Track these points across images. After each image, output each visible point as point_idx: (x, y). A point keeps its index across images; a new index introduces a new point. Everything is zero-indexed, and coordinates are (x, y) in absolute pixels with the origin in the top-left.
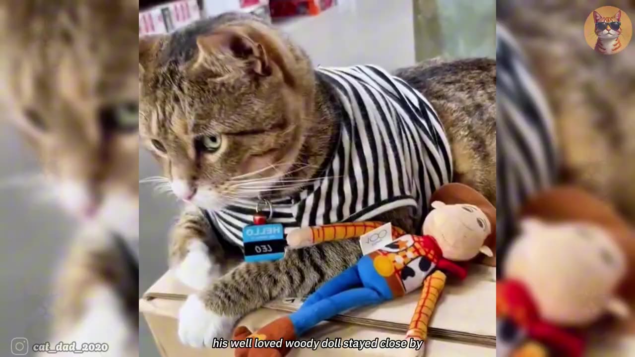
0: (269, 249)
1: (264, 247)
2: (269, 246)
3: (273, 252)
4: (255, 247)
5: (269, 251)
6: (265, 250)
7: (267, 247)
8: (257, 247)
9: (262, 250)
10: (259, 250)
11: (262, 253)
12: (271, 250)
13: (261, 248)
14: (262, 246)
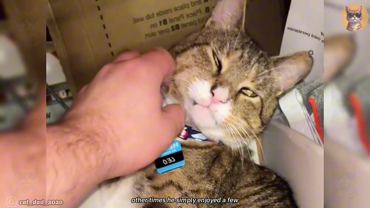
0: (172, 160)
1: (169, 159)
2: (172, 158)
3: (176, 162)
4: (162, 161)
5: (173, 161)
6: (170, 161)
7: (171, 159)
8: (164, 160)
9: (168, 162)
10: (165, 162)
11: (169, 164)
12: (174, 160)
13: (167, 161)
14: (167, 159)
